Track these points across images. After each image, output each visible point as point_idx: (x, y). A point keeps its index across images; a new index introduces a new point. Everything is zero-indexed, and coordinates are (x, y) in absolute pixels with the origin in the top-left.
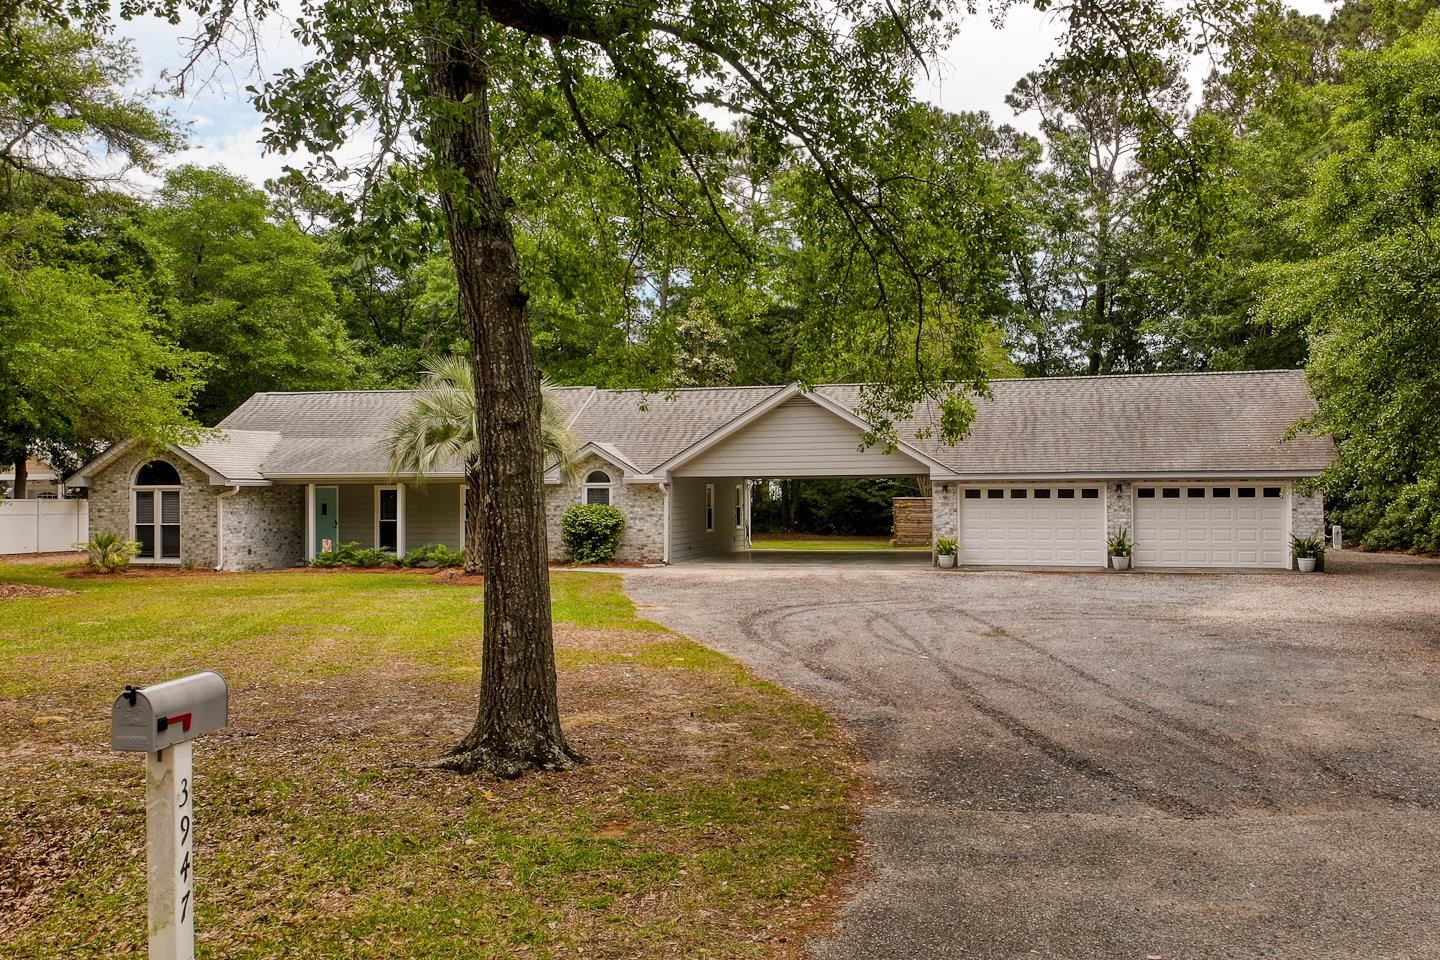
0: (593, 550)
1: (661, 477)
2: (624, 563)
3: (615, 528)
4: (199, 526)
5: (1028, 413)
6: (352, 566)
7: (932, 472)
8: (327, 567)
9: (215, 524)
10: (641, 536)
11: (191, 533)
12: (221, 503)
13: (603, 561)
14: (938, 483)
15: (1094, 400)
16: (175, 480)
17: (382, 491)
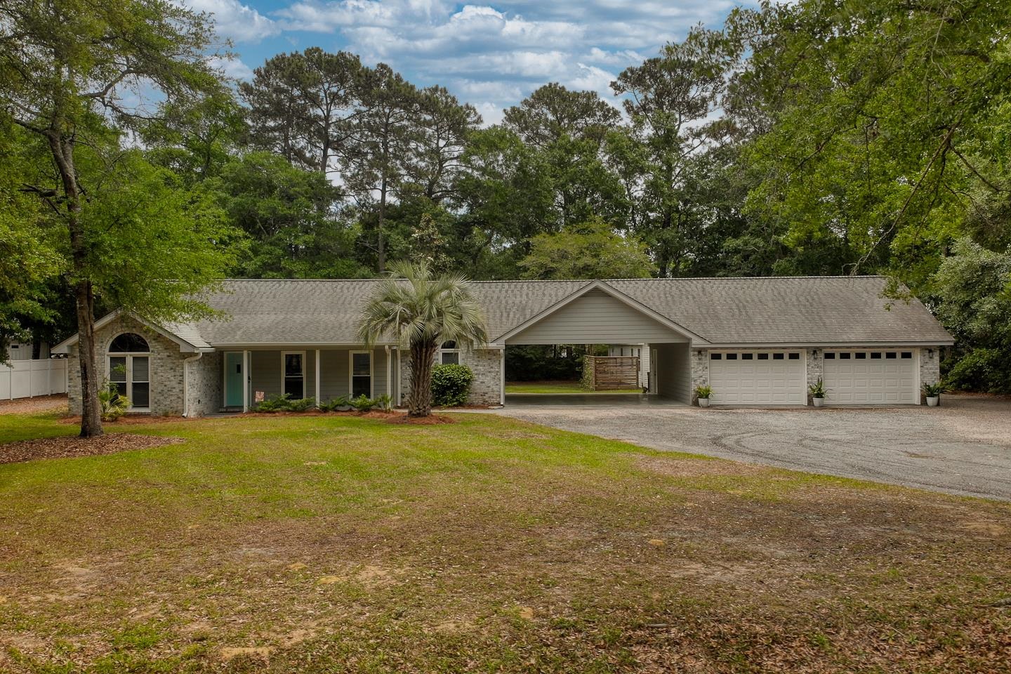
0: (453, 396)
1: (500, 346)
2: (471, 406)
3: (468, 381)
4: (166, 383)
5: (737, 302)
6: (289, 411)
7: (694, 342)
8: (269, 412)
9: (181, 382)
10: (483, 386)
11: (160, 389)
12: (186, 366)
13: (461, 405)
14: (695, 349)
15: (776, 293)
16: (146, 348)
17: (286, 355)
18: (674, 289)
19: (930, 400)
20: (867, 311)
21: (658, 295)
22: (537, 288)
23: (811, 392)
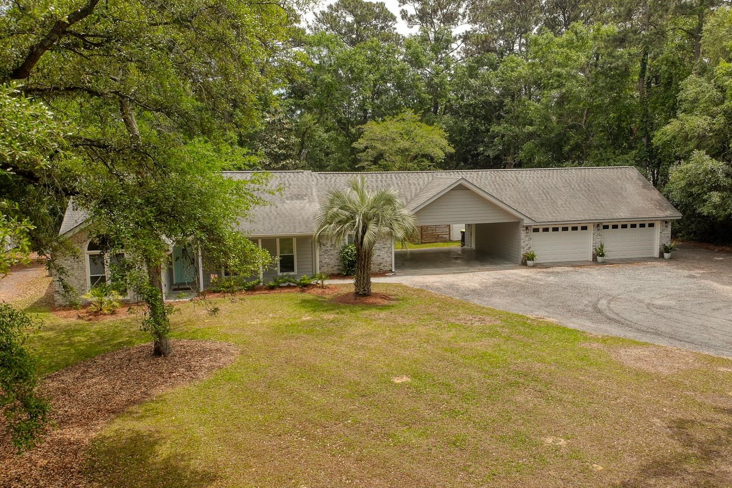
5: (542, 188)
14: (523, 227)
15: (564, 181)
18: (497, 178)
19: (666, 255)
20: (624, 194)
21: (489, 183)
22: (403, 178)
23: (596, 252)
